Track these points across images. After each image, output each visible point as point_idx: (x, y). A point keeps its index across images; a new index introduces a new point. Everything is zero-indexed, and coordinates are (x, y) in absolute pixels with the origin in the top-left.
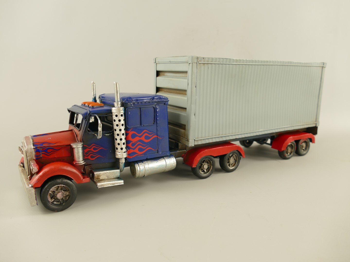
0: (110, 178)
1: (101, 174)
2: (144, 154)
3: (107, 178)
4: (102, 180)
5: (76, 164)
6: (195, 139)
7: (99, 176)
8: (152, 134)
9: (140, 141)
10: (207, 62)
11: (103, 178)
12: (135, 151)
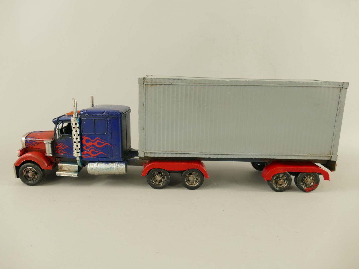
0: (71, 170)
1: (63, 166)
2: (97, 157)
3: (68, 169)
4: (64, 170)
5: (46, 155)
6: (144, 151)
7: (61, 167)
8: (103, 141)
9: (93, 145)
10: (155, 83)
11: (65, 169)
12: (88, 153)
